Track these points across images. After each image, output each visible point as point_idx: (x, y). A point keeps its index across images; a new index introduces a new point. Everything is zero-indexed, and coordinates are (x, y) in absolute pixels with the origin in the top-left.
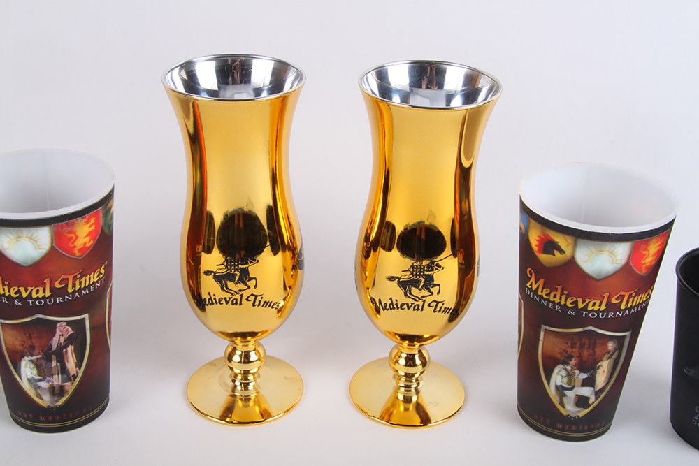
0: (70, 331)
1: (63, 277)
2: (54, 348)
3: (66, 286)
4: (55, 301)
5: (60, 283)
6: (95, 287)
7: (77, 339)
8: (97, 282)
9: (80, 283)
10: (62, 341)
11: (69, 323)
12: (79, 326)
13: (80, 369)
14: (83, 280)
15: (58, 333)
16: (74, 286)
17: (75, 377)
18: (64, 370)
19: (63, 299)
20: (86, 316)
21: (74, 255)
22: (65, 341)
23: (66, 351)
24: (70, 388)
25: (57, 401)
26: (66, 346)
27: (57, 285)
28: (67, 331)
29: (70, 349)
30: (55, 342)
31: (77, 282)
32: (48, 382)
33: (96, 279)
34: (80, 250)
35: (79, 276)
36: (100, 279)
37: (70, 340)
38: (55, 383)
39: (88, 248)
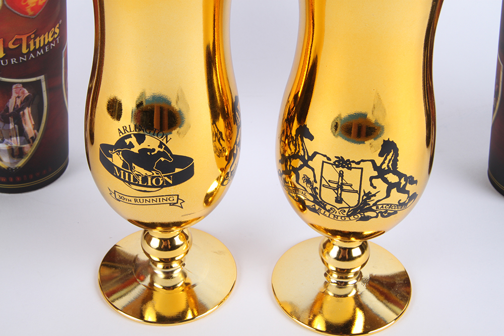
0: (27, 93)
1: (16, 37)
2: (11, 110)
3: (21, 46)
4: (10, 62)
5: (13, 44)
6: (49, 47)
7: (34, 100)
8: (52, 42)
9: (35, 44)
10: (19, 103)
11: (25, 85)
12: (35, 88)
13: (38, 131)
14: (37, 40)
15: (14, 95)
16: (28, 46)
17: (33, 139)
18: (22, 132)
19: (18, 60)
20: (42, 77)
21: (27, 14)
22: (22, 103)
23: (24, 113)
24: (29, 149)
25: (16, 163)
26: (23, 108)
27: (11, 46)
28: (23, 93)
29: (27, 111)
30: (12, 104)
31: (32, 43)
32: (7, 143)
33: (51, 39)
34: (32, 9)
35: (33, 36)
36: (54, 39)
37: (27, 102)
38: (14, 145)
39: (41, 6)
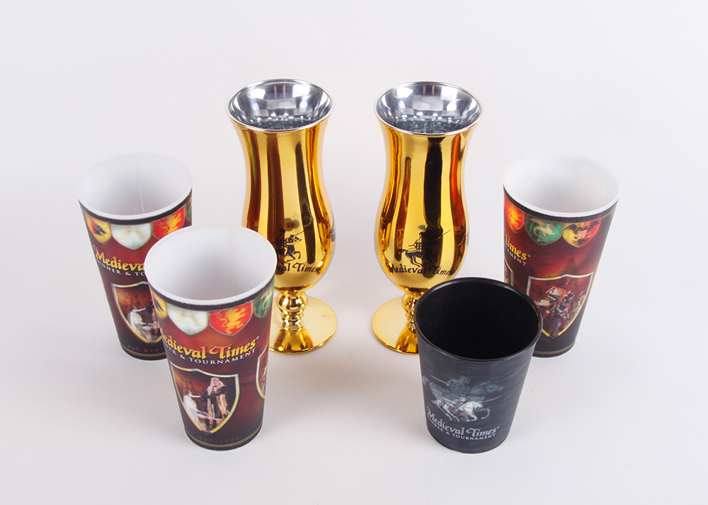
0: (222, 385)
1: (216, 347)
2: (209, 394)
3: (219, 354)
4: (209, 362)
5: (213, 351)
6: (244, 356)
8: (247, 352)
9: (231, 353)
10: (215, 390)
11: (221, 379)
13: (230, 411)
14: (233, 351)
15: (212, 384)
16: (225, 354)
17: (226, 416)
18: (216, 410)
19: (216, 362)
20: (236, 376)
21: (226, 333)
22: (218, 390)
23: (219, 398)
24: (222, 422)
26: (219, 394)
27: (211, 353)
28: (220, 384)
29: (222, 397)
30: (209, 390)
31: (228, 352)
32: (205, 415)
33: (246, 350)
34: (231, 330)
35: (229, 348)
36: (249, 350)
37: (222, 391)
38: (210, 417)
